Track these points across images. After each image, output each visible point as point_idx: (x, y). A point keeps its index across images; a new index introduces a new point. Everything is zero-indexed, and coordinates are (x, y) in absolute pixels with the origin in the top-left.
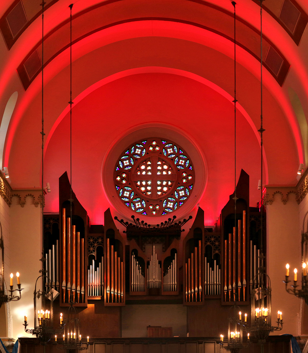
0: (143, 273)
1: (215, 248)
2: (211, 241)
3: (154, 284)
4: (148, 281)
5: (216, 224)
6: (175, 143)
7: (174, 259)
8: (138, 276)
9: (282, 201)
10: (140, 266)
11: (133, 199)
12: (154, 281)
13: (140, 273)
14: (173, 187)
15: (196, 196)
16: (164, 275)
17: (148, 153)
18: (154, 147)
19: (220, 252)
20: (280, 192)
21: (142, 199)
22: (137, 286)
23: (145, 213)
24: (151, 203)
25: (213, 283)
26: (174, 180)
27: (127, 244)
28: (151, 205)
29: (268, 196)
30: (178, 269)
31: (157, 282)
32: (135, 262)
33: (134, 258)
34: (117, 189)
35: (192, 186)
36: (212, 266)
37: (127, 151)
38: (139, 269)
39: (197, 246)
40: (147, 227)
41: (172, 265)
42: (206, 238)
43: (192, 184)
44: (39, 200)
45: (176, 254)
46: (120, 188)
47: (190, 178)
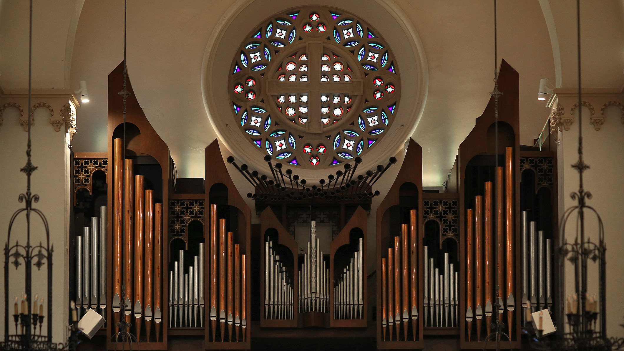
0: (290, 281)
1: (446, 226)
2: (436, 212)
3: (314, 302)
4: (300, 297)
5: (447, 183)
6: (359, 18)
7: (358, 251)
8: (278, 286)
9: (593, 123)
10: (283, 266)
11: (270, 131)
12: (314, 295)
13: (282, 279)
14: (354, 107)
15: (402, 125)
16: (336, 285)
17: (302, 37)
18: (315, 26)
19: (457, 235)
20: (587, 104)
21: (288, 132)
22: (276, 307)
23: (294, 162)
24: (308, 141)
25: (441, 303)
26: (356, 94)
27: (255, 221)
28: (308, 145)
29: (561, 111)
30: (365, 278)
31: (320, 298)
32: (272, 256)
33: (270, 248)
34: (236, 111)
35: (394, 106)
36: (439, 265)
37: (258, 34)
38: (281, 272)
39: (407, 221)
40: (300, 188)
41: (351, 264)
42: (425, 205)
43: (394, 102)
44: (61, 116)
45: (361, 240)
46: (243, 109)
47: (390, 90)
